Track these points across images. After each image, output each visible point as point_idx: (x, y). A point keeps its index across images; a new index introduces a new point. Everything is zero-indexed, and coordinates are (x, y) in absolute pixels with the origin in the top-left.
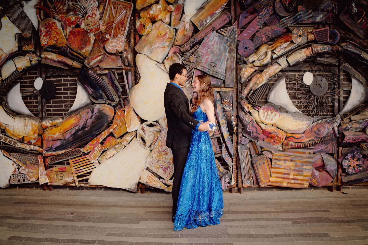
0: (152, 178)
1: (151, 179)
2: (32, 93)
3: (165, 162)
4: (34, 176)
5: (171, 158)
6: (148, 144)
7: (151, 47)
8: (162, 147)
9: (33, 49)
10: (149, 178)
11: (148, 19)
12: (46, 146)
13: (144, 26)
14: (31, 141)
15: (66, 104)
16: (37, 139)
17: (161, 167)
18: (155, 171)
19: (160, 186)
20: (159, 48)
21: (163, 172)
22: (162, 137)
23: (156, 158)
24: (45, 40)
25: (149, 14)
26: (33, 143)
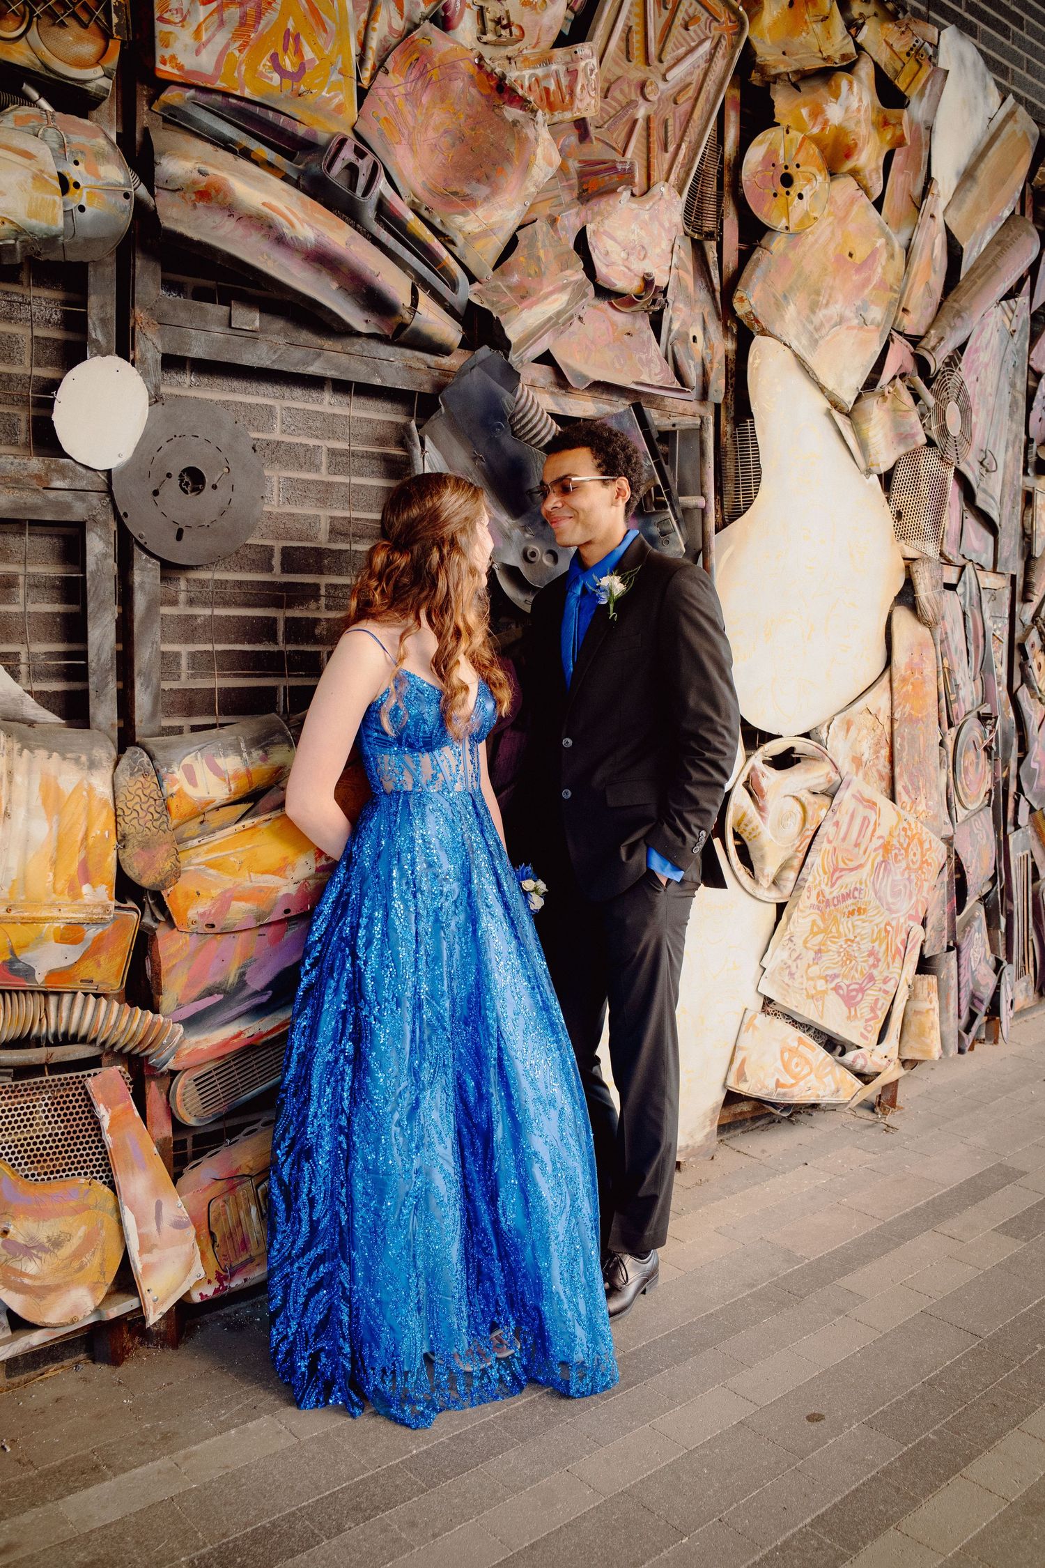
0: (801, 1056)
1: (797, 1065)
2: (29, 498)
3: (850, 957)
4: (73, 1271)
5: (879, 931)
6: (768, 868)
7: (814, 307)
8: (837, 874)
9: (99, 71)
10: (790, 1059)
11: (814, 150)
12: (190, 985)
13: (787, 180)
14: (26, 957)
15: (296, 613)
16: (92, 933)
17: (833, 985)
18: (809, 1012)
19: (833, 1087)
20: (844, 326)
21: (845, 1009)
22: (837, 824)
23: (805, 942)
24: (198, 32)
25: (820, 119)
26: (52, 974)
